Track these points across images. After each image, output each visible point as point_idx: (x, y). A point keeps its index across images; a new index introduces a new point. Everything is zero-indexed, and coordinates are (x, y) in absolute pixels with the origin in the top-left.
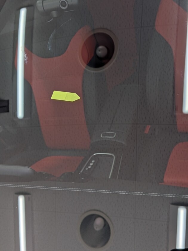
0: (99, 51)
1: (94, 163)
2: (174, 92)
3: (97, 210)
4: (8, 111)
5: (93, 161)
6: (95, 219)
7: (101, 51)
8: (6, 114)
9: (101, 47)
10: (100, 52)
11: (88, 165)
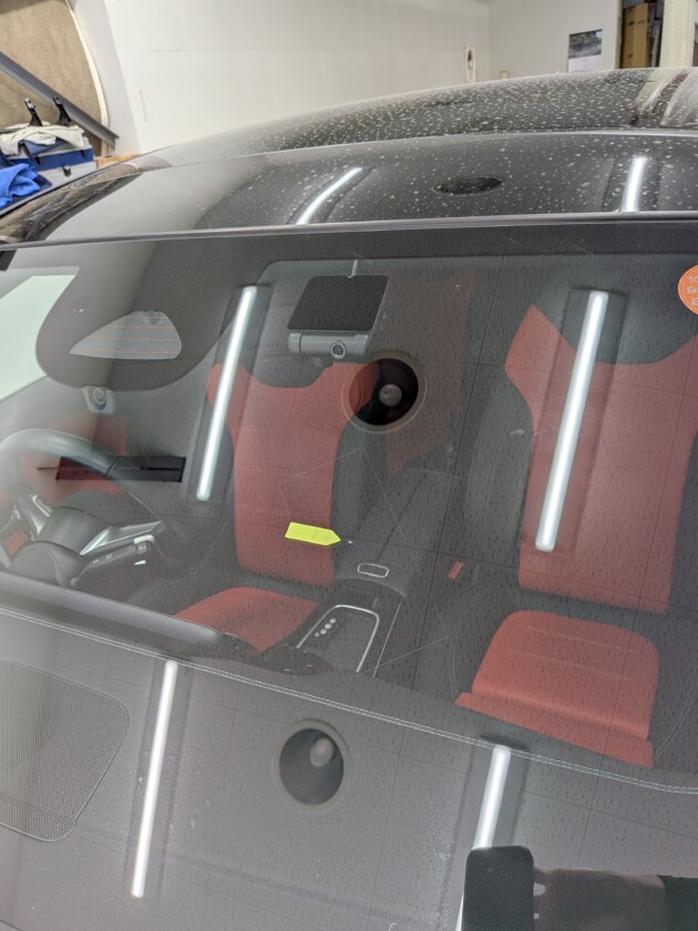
0: (386, 393)
1: (333, 625)
2: (524, 501)
3: (324, 723)
4: (180, 480)
5: (333, 621)
7: (390, 394)
9: (390, 387)
10: (386, 396)
11: (321, 626)
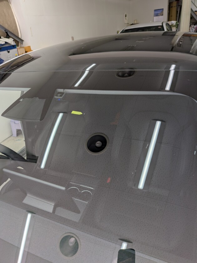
4: (36, 163)
6: (70, 238)
8: (34, 163)
9: (99, 142)
